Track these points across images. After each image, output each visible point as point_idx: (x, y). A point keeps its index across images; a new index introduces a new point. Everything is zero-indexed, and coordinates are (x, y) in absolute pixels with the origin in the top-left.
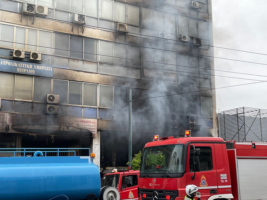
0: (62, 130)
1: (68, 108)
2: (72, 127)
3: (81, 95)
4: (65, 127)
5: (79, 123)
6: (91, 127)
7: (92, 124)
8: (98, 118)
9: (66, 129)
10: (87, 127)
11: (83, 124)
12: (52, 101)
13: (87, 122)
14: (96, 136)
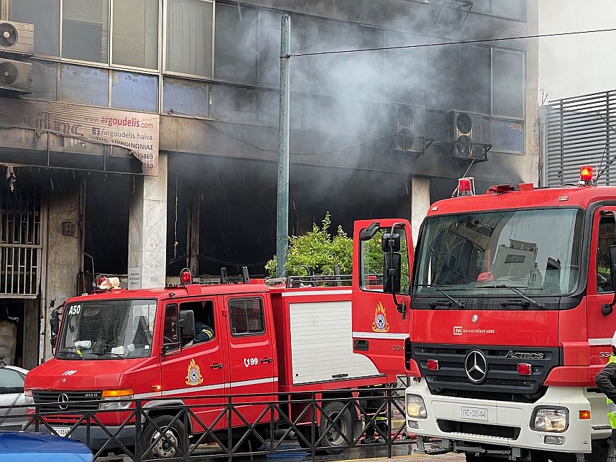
0: (41, 146)
1: (61, 71)
2: (74, 138)
3: (104, 28)
4: (52, 137)
5: (98, 125)
6: (141, 142)
7: (141, 131)
8: (161, 110)
9: (55, 146)
10: (125, 140)
11: (114, 129)
12: (10, 45)
13: (126, 122)
14: (155, 171)
